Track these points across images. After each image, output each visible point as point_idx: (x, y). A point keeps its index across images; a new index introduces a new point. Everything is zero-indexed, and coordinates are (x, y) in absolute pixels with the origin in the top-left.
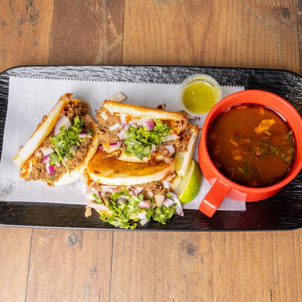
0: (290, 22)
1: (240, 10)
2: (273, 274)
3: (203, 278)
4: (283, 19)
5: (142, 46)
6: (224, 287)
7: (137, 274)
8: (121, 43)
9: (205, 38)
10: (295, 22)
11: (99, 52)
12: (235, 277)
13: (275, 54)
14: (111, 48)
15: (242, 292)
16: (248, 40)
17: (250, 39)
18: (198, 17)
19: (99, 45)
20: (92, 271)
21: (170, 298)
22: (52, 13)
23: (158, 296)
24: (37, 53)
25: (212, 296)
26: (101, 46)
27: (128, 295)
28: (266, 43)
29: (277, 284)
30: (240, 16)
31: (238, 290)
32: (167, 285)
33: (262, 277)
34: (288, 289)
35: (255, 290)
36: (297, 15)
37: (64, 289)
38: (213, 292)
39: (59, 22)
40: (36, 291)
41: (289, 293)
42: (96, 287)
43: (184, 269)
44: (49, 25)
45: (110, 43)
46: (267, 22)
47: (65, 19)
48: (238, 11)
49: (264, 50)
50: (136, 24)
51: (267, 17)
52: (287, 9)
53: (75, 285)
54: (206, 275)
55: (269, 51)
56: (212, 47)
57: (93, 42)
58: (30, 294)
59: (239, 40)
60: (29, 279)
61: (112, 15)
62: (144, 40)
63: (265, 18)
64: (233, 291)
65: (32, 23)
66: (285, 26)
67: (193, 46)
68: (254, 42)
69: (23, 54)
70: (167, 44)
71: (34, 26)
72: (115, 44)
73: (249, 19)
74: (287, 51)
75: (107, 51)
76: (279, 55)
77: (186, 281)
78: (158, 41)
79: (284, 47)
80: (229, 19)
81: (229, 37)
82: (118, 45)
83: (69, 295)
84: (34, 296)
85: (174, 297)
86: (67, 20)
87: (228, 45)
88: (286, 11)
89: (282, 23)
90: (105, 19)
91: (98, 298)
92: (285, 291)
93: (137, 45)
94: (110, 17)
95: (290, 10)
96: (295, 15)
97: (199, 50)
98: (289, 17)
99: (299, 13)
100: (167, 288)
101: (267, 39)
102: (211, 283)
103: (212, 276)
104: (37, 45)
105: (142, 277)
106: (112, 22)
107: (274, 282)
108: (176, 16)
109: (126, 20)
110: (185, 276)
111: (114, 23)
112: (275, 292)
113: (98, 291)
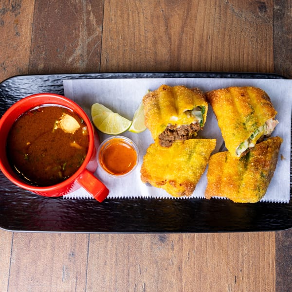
0: (266, 16)
1: (217, 3)
2: (238, 261)
3: (173, 264)
4: (259, 13)
5: (121, 37)
6: (192, 272)
7: (111, 259)
8: (100, 35)
9: (183, 31)
10: (271, 17)
11: (79, 44)
12: (203, 263)
13: (250, 49)
14: (91, 40)
15: (208, 277)
16: (225, 34)
17: (226, 33)
18: (176, 9)
19: (79, 36)
20: (70, 255)
21: (141, 282)
22: (34, 3)
23: (131, 280)
24: (19, 44)
25: (181, 280)
26: (81, 37)
27: (103, 278)
28: (242, 37)
29: (241, 271)
30: (217, 9)
31: (205, 276)
32: (139, 270)
33: (228, 263)
34: (251, 275)
35: (221, 276)
36: (274, 9)
37: (44, 271)
38: (181, 277)
39: (41, 13)
40: (18, 272)
41: (252, 280)
42: (74, 270)
43: (156, 255)
44: (30, 15)
45: (89, 35)
46: (243, 16)
47: (46, 9)
48: (216, 4)
49: (240, 45)
50: (115, 16)
51: (244, 10)
52: (264, 3)
53: (54, 268)
54: (175, 261)
55: (244, 45)
56: (188, 40)
57: (73, 33)
58: (13, 275)
59: (216, 34)
60: (12, 261)
61: (92, 6)
62: (124, 32)
63: (242, 11)
64: (200, 276)
65: (13, 14)
66: (261, 20)
67: (170, 39)
68: (230, 36)
69: (5, 45)
70: (146, 37)
71: (16, 16)
72: (94, 36)
73: (226, 12)
74: (262, 46)
75: (87, 42)
76: (254, 50)
77: (157, 266)
78: (137, 33)
79: (259, 42)
80: (206, 12)
81: (205, 31)
82: (97, 37)
83: (49, 277)
84: (17, 277)
85: (145, 280)
86: (48, 11)
87: (205, 38)
88: (263, 4)
89: (258, 17)
90: (85, 10)
91: (75, 280)
92: (249, 278)
93: (116, 37)
94: (90, 8)
95: (267, 4)
96: (272, 9)
97: (176, 44)
98: (266, 11)
99: (275, 7)
100: (139, 272)
101: (243, 33)
102: (180, 268)
103: (182, 262)
104: (19, 36)
105: (116, 262)
106: (92, 13)
107: (238, 269)
108: (155, 8)
109: (105, 12)
110: (156, 262)
111: (94, 14)
112: (239, 278)
113: (76, 273)
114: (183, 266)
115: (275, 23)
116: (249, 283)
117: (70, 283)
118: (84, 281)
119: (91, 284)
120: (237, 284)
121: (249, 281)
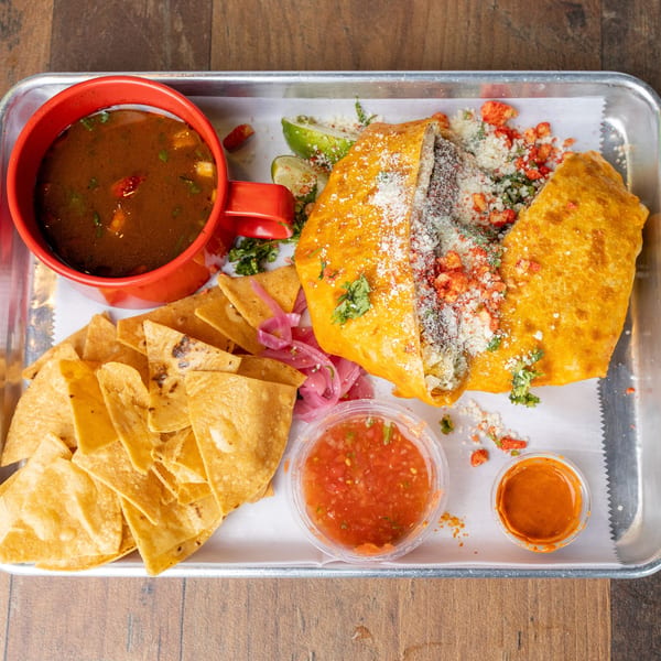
114: (400, 611)
115: (605, 51)
116: (551, 647)
117: (145, 653)
118: (176, 648)
119: (193, 654)
120: (523, 649)
121: (550, 642)
